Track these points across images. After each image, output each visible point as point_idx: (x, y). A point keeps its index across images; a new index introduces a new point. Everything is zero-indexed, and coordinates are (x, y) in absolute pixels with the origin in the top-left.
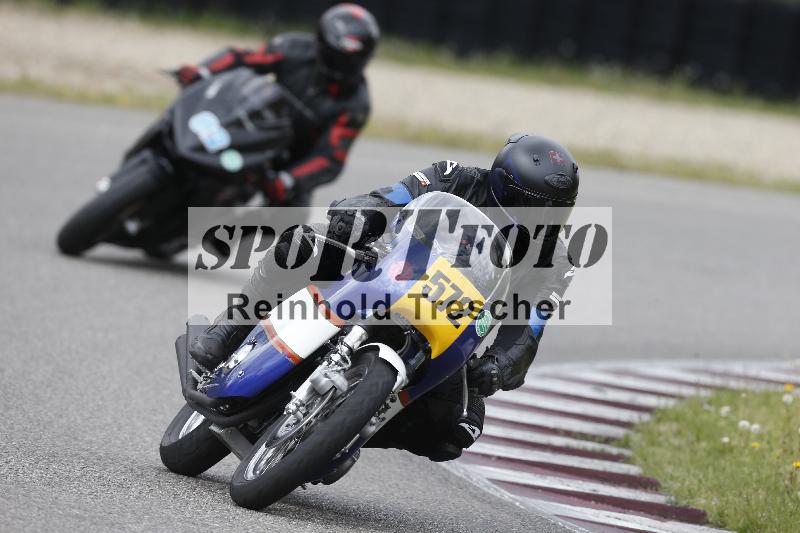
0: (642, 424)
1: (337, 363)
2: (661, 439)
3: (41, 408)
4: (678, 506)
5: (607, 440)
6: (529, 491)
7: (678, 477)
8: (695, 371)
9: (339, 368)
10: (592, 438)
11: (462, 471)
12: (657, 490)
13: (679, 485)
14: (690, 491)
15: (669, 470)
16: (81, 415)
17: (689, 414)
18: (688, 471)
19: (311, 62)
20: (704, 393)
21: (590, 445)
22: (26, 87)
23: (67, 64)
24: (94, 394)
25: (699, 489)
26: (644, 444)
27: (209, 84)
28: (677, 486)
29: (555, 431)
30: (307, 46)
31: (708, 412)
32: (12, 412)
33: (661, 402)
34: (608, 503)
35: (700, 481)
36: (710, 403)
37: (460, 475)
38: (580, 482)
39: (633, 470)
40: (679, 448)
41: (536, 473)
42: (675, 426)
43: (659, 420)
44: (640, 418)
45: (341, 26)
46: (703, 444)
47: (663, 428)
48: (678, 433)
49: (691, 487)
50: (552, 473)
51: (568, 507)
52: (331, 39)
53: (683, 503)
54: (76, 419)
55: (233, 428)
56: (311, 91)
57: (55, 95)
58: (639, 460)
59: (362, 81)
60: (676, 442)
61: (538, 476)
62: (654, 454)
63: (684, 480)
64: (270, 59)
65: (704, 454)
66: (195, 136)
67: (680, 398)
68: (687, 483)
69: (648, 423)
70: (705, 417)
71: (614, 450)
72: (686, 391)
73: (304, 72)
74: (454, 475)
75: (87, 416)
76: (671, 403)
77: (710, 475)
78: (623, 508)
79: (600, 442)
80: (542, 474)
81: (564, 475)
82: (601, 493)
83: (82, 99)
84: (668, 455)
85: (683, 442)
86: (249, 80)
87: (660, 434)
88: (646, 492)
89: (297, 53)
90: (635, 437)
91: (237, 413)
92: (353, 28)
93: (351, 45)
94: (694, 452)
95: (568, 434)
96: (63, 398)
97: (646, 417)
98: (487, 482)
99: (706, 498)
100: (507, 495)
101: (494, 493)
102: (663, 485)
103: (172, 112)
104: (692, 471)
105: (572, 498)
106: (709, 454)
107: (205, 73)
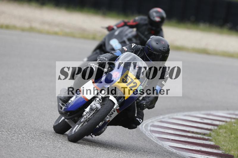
0: (215, 130)
1: (98, 101)
2: (220, 134)
3: (36, 125)
4: (226, 154)
5: (204, 134)
6: (181, 149)
7: (226, 145)
8: (230, 114)
9: (98, 102)
10: (200, 134)
11: (161, 143)
12: (219, 149)
13: (226, 148)
14: (229, 149)
15: (223, 143)
16: (48, 127)
17: (229, 126)
18: (229, 144)
19: (146, 25)
20: (233, 120)
21: (199, 136)
22: (31, 30)
23: (43, 23)
24: (51, 120)
25: (232, 149)
26: (215, 135)
27: (116, 31)
28: (225, 148)
29: (189, 132)
30: (145, 20)
31: (234, 126)
32: (27, 126)
33: (221, 123)
34: (205, 153)
35: (232, 146)
36: (235, 123)
37: (160, 145)
38: (196, 147)
39: (212, 143)
40: (226, 137)
41: (183, 144)
42: (224, 130)
43: (220, 129)
44: (214, 128)
45: (155, 14)
46: (233, 136)
47: (221, 131)
48: (226, 132)
49: (229, 148)
50: (188, 144)
51: (193, 154)
52: (152, 18)
53: (227, 153)
54: (46, 128)
55: (71, 120)
56: (146, 33)
57: (40, 32)
58: (213, 140)
59: (161, 30)
60: (225, 135)
61: (184, 145)
62: (218, 138)
63: (227, 146)
64: (134, 24)
65: (233, 138)
66: (111, 46)
67: (226, 122)
68: (228, 147)
69: (216, 129)
70: (233, 128)
71: (206, 137)
72: (228, 120)
73: (144, 27)
74: (159, 145)
75: (49, 127)
76: (223, 123)
77: (235, 145)
78: (209, 154)
79: (202, 135)
80: (185, 144)
81: (191, 145)
82: (202, 150)
83: (48, 33)
84: (222, 139)
85: (227, 135)
86: (127, 30)
87: (220, 133)
88: (216, 150)
89: (143, 22)
90: (213, 134)
91: (71, 115)
92: (158, 15)
93: (157, 19)
94: (230, 138)
95: (193, 132)
96: (42, 122)
97: (216, 128)
98: (168, 146)
99: (234, 152)
100: (174, 151)
101: (171, 150)
102: (221, 148)
103: (105, 39)
104: (230, 144)
105: (194, 151)
106: (235, 138)
107: (115, 28)
